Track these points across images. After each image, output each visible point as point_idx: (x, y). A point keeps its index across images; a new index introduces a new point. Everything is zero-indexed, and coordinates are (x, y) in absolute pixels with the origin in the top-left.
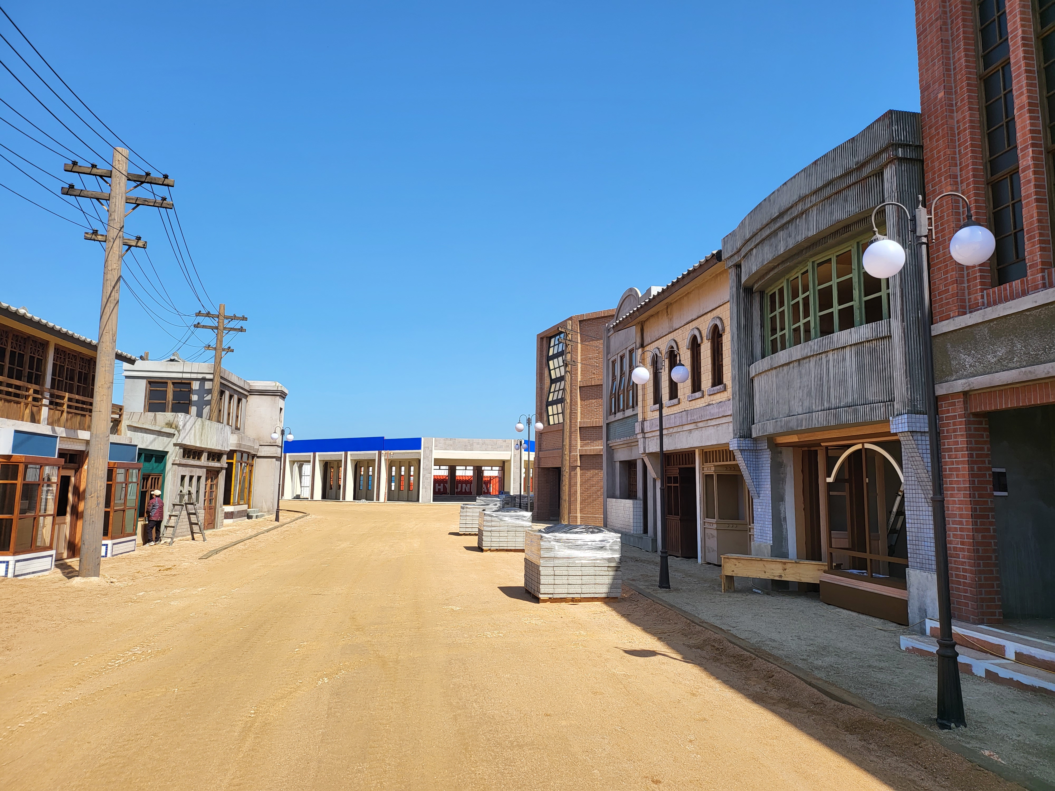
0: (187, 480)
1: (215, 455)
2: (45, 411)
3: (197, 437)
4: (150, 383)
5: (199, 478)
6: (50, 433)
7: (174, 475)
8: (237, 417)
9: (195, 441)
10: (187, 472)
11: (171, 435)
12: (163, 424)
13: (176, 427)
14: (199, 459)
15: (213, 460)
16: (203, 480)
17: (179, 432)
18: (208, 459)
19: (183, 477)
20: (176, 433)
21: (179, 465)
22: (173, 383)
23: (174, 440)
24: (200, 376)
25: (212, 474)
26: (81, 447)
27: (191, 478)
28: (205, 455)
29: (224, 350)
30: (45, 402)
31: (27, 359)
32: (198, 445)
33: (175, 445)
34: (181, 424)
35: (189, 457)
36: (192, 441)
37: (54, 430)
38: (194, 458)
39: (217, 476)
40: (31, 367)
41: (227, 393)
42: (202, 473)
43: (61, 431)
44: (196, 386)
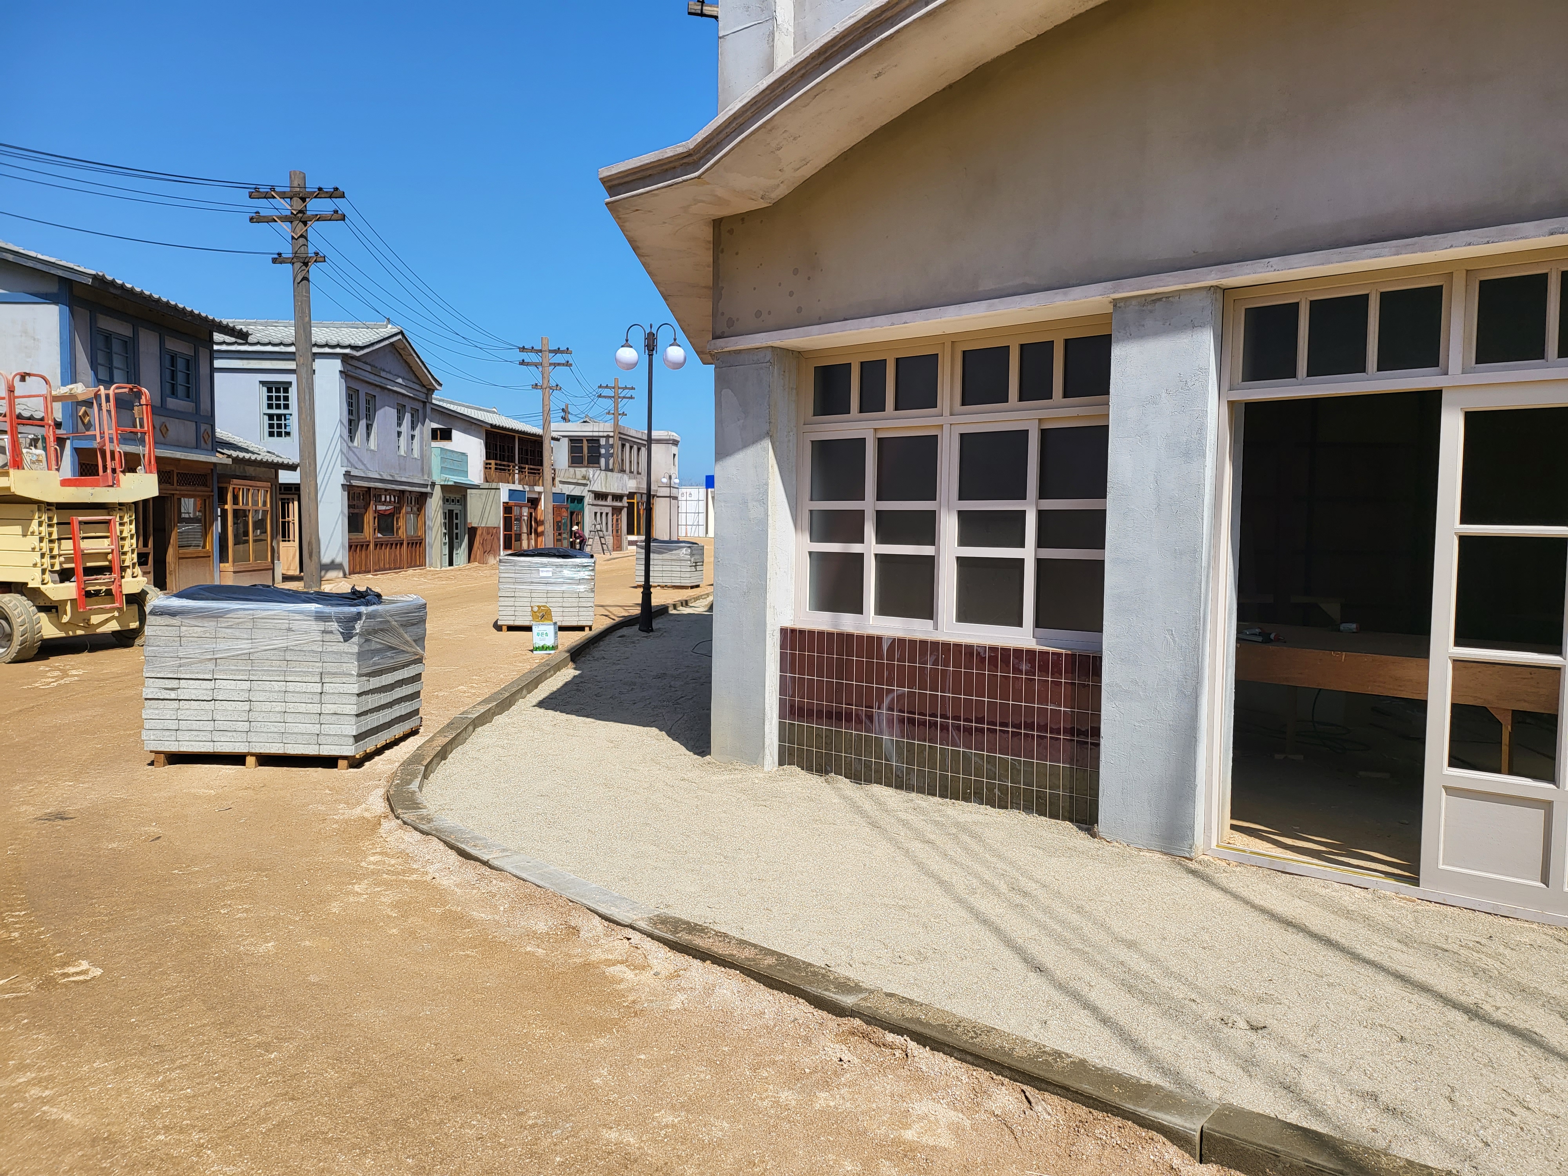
0: (598, 515)
1: (618, 497)
2: (517, 476)
3: (603, 485)
4: (571, 440)
5: (607, 514)
6: (522, 489)
7: (590, 512)
8: (638, 463)
9: (602, 488)
10: (598, 510)
11: (585, 485)
12: (580, 477)
13: (588, 479)
14: (606, 500)
15: (617, 501)
16: (610, 515)
17: (590, 482)
18: (613, 500)
19: (596, 513)
20: (588, 482)
21: (593, 505)
22: (587, 440)
23: (587, 488)
24: (605, 434)
25: (617, 511)
26: (536, 496)
27: (601, 514)
28: (610, 498)
29: (620, 414)
30: (517, 471)
31: (506, 447)
32: (604, 490)
33: (589, 491)
34: (591, 476)
35: (599, 499)
36: (598, 487)
37: (524, 488)
38: (602, 500)
39: (620, 513)
40: (508, 452)
41: (628, 445)
42: (609, 510)
43: (527, 488)
44: (603, 442)
